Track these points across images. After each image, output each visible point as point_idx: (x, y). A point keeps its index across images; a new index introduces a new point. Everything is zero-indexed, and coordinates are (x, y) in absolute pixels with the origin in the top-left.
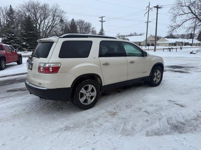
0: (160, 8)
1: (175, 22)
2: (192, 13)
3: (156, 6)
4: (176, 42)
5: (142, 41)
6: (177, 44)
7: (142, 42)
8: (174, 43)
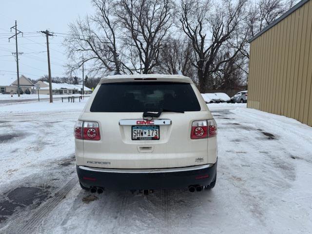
0: (50, 35)
1: (74, 60)
2: (93, 50)
3: (45, 31)
4: (62, 88)
5: (8, 85)
6: (64, 92)
7: (7, 87)
8: (59, 90)
